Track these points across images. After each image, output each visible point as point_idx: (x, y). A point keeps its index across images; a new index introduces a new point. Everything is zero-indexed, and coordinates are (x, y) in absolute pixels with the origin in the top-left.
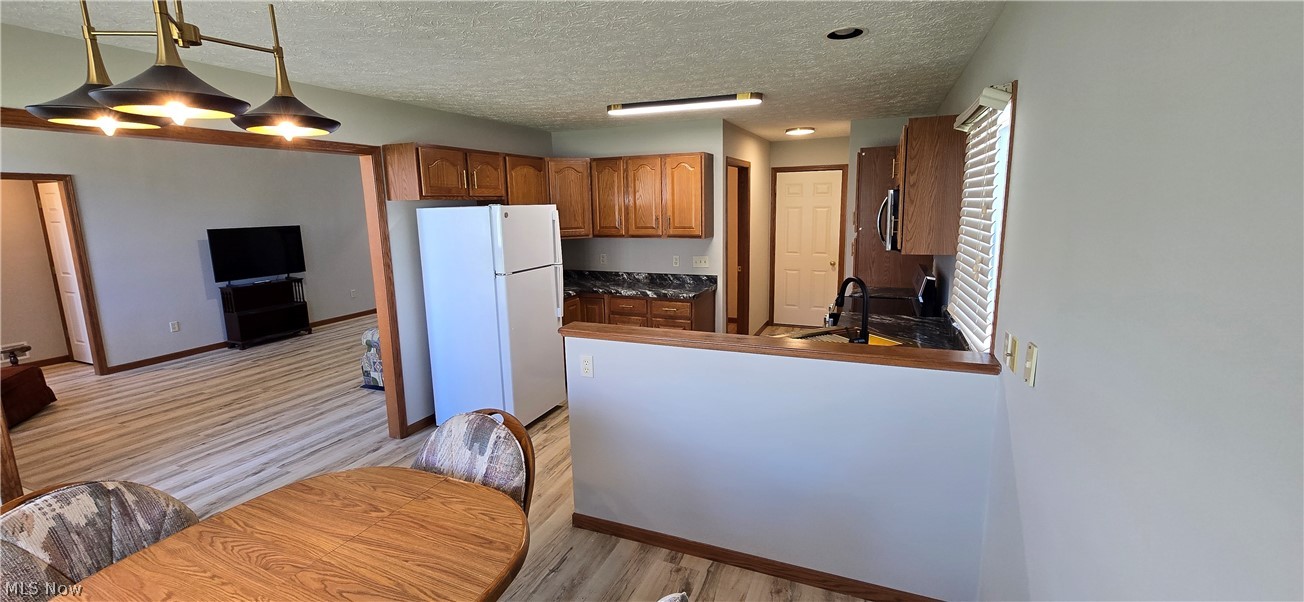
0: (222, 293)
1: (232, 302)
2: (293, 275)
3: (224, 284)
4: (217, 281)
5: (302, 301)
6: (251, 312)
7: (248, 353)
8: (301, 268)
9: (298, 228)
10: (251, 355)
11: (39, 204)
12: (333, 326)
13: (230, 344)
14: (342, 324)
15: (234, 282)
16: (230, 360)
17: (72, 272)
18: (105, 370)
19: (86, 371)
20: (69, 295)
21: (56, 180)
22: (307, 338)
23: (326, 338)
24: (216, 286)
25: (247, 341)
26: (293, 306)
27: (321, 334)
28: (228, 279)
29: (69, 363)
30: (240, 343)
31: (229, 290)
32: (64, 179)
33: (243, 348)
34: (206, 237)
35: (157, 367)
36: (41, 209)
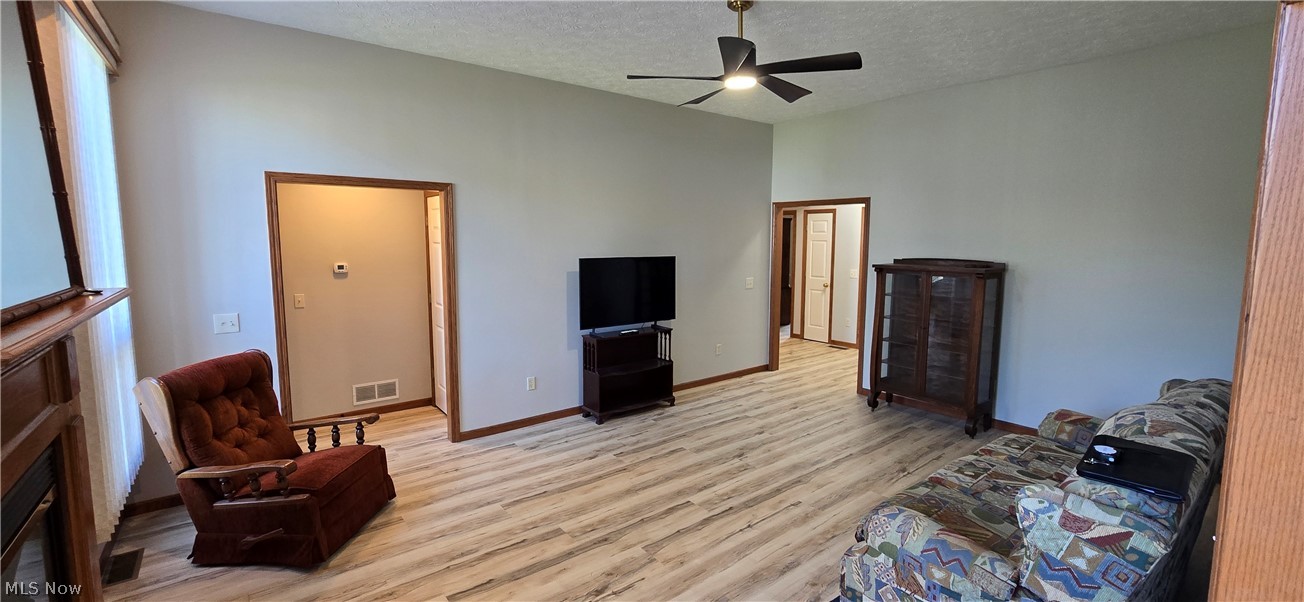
0: (585, 344)
1: (597, 358)
2: (662, 323)
3: (587, 332)
4: (582, 328)
5: (667, 359)
6: (615, 374)
7: (607, 434)
8: (670, 314)
9: (672, 260)
10: (611, 437)
11: (427, 221)
12: (694, 394)
13: (585, 411)
14: (705, 391)
15: (599, 330)
16: (588, 444)
17: (442, 303)
18: (457, 436)
19: (443, 427)
20: (439, 329)
21: (441, 190)
22: (672, 416)
23: (697, 420)
24: (579, 334)
25: (605, 413)
26: (659, 366)
27: (685, 410)
28: (593, 326)
29: (431, 408)
30: (598, 414)
31: (594, 341)
32: (445, 189)
33: (600, 422)
34: (577, 268)
35: (509, 439)
36: (427, 227)
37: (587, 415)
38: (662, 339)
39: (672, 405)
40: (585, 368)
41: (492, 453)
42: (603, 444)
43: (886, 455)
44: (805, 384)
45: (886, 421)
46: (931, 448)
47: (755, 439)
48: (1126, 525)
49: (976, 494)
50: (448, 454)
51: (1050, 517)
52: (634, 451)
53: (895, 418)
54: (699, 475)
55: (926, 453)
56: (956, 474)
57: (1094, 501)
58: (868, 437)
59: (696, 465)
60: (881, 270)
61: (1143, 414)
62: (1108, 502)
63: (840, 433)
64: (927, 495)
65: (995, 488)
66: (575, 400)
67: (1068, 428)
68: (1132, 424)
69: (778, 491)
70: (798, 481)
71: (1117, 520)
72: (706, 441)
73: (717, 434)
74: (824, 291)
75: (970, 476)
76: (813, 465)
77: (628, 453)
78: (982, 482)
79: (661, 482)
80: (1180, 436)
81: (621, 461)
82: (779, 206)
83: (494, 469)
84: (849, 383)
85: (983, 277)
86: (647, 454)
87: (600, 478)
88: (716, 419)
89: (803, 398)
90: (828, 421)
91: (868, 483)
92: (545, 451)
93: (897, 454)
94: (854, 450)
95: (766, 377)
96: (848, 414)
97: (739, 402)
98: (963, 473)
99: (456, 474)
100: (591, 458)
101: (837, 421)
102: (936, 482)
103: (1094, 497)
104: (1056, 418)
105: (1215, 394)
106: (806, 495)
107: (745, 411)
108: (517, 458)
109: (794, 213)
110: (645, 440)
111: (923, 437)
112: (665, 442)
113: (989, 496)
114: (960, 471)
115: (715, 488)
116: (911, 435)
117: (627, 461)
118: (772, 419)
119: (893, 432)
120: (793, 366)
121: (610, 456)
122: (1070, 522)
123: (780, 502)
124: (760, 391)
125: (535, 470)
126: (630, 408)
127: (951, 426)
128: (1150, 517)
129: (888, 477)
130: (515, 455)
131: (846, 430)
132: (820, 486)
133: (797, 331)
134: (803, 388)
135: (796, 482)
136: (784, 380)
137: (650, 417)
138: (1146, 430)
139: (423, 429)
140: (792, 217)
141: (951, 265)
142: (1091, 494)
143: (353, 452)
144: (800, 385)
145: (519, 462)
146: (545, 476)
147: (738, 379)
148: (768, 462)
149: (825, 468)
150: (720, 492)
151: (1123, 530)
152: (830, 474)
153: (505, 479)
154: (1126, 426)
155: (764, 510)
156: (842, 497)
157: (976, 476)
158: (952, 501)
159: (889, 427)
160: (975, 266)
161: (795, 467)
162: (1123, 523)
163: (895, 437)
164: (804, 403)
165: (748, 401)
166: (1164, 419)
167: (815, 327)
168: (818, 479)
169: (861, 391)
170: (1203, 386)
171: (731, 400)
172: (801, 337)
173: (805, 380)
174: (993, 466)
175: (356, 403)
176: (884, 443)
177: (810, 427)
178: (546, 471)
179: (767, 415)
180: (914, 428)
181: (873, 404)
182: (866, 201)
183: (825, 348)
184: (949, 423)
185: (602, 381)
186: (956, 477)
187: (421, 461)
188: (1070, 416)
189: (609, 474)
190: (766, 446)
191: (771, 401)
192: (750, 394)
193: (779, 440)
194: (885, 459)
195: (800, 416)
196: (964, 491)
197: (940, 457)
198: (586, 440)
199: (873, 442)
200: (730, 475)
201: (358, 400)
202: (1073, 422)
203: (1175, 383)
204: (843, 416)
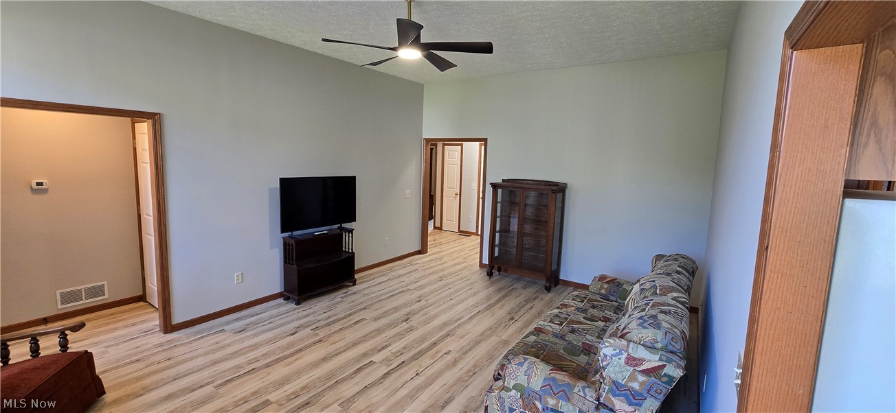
0: (285, 244)
1: (294, 254)
2: (345, 225)
3: (287, 234)
4: (282, 232)
5: (350, 251)
6: (310, 266)
7: (304, 312)
8: (352, 218)
9: (354, 178)
10: (308, 315)
11: (134, 144)
12: (370, 275)
13: (286, 295)
14: (378, 272)
15: (295, 233)
16: (289, 323)
17: (151, 214)
18: (168, 327)
19: (155, 320)
20: (149, 236)
21: (148, 119)
22: (355, 293)
23: (373, 295)
24: (279, 237)
25: (302, 296)
26: (344, 257)
27: (365, 287)
28: (292, 230)
29: (142, 304)
30: (296, 298)
31: (292, 242)
32: (154, 118)
33: (298, 303)
34: (278, 185)
35: (218, 326)
36: (135, 149)
37: (287, 299)
38: (346, 237)
39: (354, 284)
40: (285, 262)
41: (202, 340)
42: (302, 322)
43: (501, 309)
44: (446, 262)
45: (499, 285)
46: (527, 301)
47: (416, 306)
48: (662, 361)
49: (562, 337)
50: (160, 345)
51: (620, 359)
52: (328, 325)
53: (503, 283)
54: (378, 338)
55: (524, 306)
56: (550, 324)
57: (642, 345)
58: (489, 298)
59: (375, 331)
60: (495, 186)
61: (654, 281)
62: (650, 345)
63: (471, 296)
64: (535, 341)
65: (573, 331)
66: (276, 286)
67: (605, 286)
68: (650, 289)
69: (435, 344)
70: (448, 335)
71: (657, 357)
72: (381, 311)
73: (389, 305)
74: (455, 198)
75: (558, 324)
76: (456, 321)
77: (322, 327)
78: (565, 328)
79: (350, 348)
80: (675, 295)
81: (317, 334)
82: (427, 140)
83: (206, 354)
84: (474, 260)
85: (554, 192)
86: (337, 326)
87: (300, 350)
88: (386, 294)
89: (445, 272)
90: (463, 288)
91: (492, 330)
92: (252, 332)
93: (507, 308)
94: (481, 308)
95: (420, 259)
96: (475, 282)
97: (403, 279)
98: (553, 323)
99: (168, 363)
100: (292, 334)
101: (469, 288)
102: (538, 331)
103: (642, 342)
104: (599, 280)
105: (682, 265)
106: (453, 345)
107: (407, 285)
108: (228, 341)
109: (436, 145)
110: (335, 315)
111: (522, 293)
112: (350, 315)
113: (570, 337)
114: (551, 321)
115: (390, 348)
116: (514, 293)
117: (322, 333)
118: (426, 290)
119: (503, 293)
120: (437, 250)
121: (308, 330)
122: (632, 361)
123: (437, 352)
124: (416, 270)
125: (244, 351)
126: (322, 290)
127: (536, 286)
128: (672, 352)
129: (503, 325)
130: (225, 339)
131: (475, 294)
132: (462, 337)
133: (438, 225)
134: (445, 265)
135: (446, 336)
136: (432, 260)
137: (338, 296)
138: (658, 292)
139: (134, 325)
140: (434, 147)
141: (536, 184)
142: (641, 341)
143: (55, 362)
144: (443, 264)
145: (229, 345)
146: (252, 355)
147: (400, 262)
148: (427, 322)
149: (464, 323)
150: (394, 351)
151: (661, 363)
152: (468, 327)
153: (216, 362)
154: (647, 290)
155: (426, 360)
156: (477, 343)
157: (561, 324)
158: (550, 344)
159: (500, 290)
160: (550, 185)
161: (445, 324)
162: (660, 359)
163: (505, 296)
164: (446, 276)
165: (408, 277)
166: (666, 284)
167: (450, 222)
168: (460, 332)
169: (482, 265)
170: (676, 260)
171: (396, 278)
172: (440, 228)
173: (446, 259)
174: (569, 316)
175: (60, 307)
176: (498, 301)
177: (451, 294)
178: (253, 350)
179: (422, 287)
180: (516, 288)
181: (490, 274)
182: (485, 140)
183: (456, 236)
184: (535, 283)
185: (299, 271)
186: (550, 326)
187: (130, 356)
188: (606, 278)
189: (308, 347)
190: (424, 310)
191: (424, 277)
192: (410, 272)
193: (431, 305)
194: (501, 312)
195: (445, 286)
196: (555, 335)
197: (532, 307)
198: (287, 319)
199: (492, 301)
200: (400, 336)
201: (62, 304)
202: (607, 282)
203: (659, 257)
204: (472, 284)
